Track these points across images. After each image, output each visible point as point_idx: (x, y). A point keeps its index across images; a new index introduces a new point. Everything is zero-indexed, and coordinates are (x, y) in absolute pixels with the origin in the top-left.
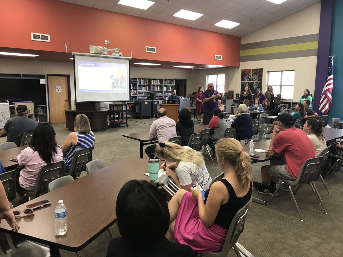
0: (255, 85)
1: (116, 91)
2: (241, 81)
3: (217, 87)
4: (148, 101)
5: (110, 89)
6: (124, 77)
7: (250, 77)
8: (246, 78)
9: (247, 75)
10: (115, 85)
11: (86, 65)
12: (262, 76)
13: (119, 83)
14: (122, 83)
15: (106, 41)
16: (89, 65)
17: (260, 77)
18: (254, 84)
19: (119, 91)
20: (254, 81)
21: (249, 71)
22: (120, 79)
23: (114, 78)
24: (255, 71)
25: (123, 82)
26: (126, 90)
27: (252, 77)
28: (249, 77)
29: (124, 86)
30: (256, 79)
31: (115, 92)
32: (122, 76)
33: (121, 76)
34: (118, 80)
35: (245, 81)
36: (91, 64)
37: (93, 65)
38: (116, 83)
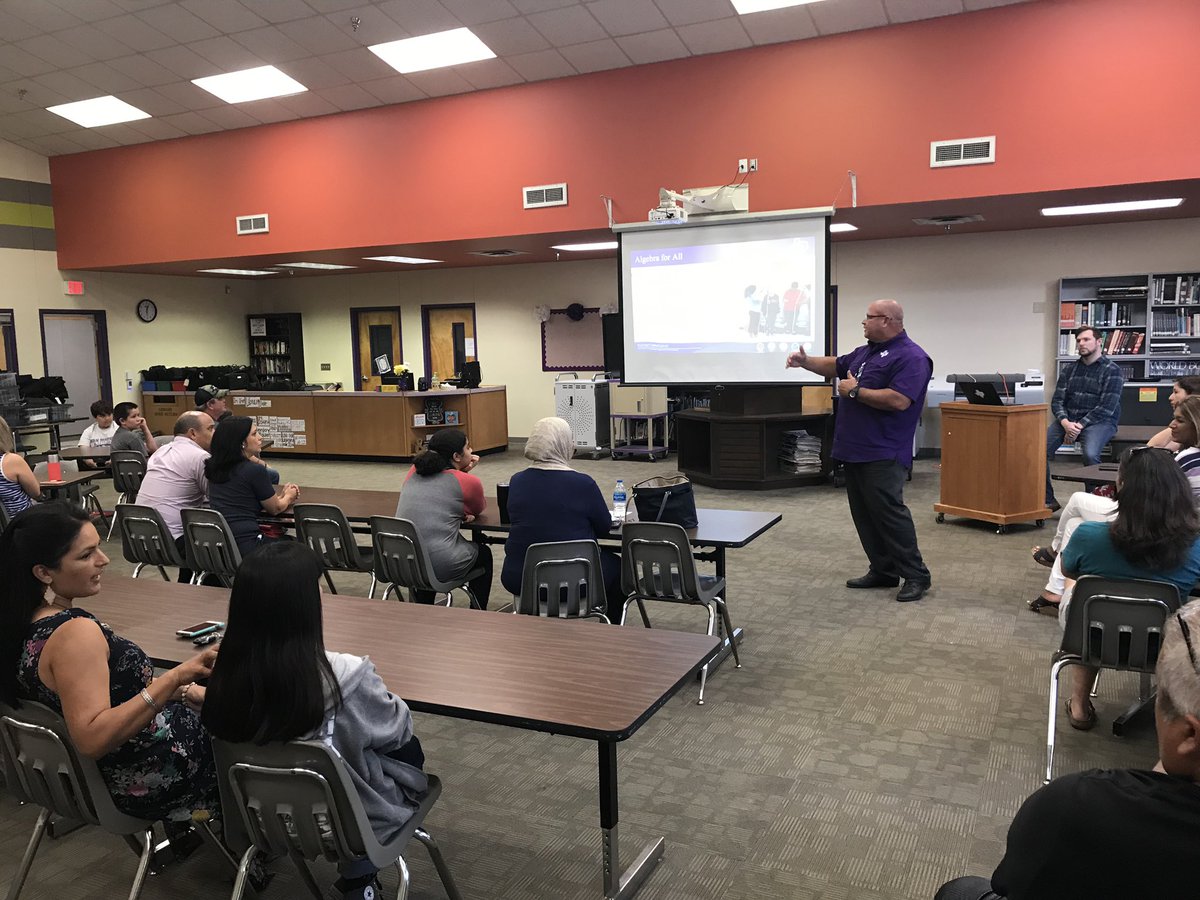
1: (766, 344)
4: (1158, 388)
5: (745, 338)
6: (801, 288)
10: (763, 321)
11: (658, 259)
13: (780, 315)
14: (791, 313)
15: (743, 162)
16: (668, 258)
19: (778, 344)
22: (785, 297)
23: (758, 296)
25: (798, 312)
26: (812, 338)
29: (801, 324)
31: (760, 350)
32: (795, 285)
33: (790, 287)
34: (773, 301)
36: (675, 256)
37: (681, 255)
38: (764, 315)
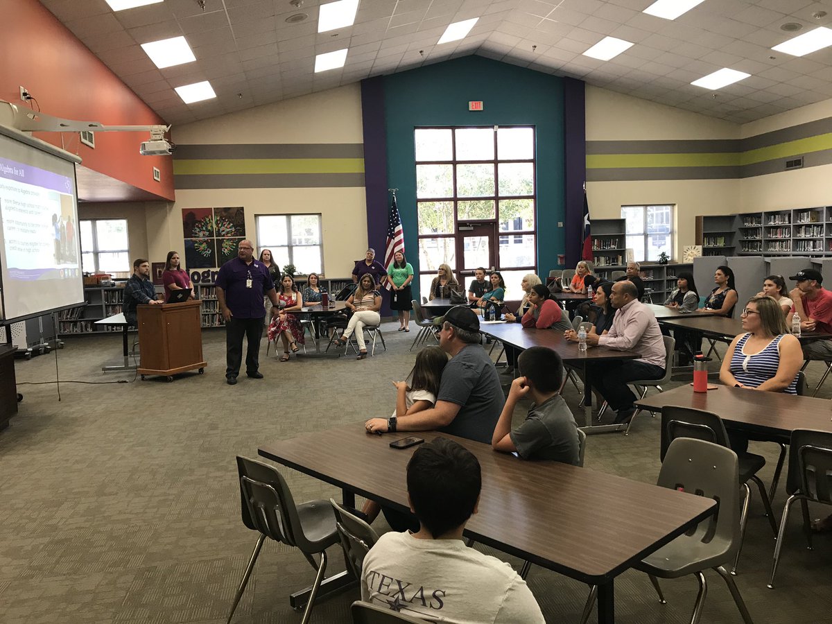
0: (228, 247)
2: (185, 237)
3: (96, 253)
6: (71, 221)
7: (209, 228)
8: (198, 230)
9: (200, 222)
12: (243, 226)
13: (66, 244)
17: (238, 228)
18: (224, 245)
20: (224, 236)
21: (207, 212)
22: (67, 228)
24: (224, 214)
25: (72, 240)
27: (215, 226)
28: (206, 228)
30: (228, 233)
35: (195, 237)
